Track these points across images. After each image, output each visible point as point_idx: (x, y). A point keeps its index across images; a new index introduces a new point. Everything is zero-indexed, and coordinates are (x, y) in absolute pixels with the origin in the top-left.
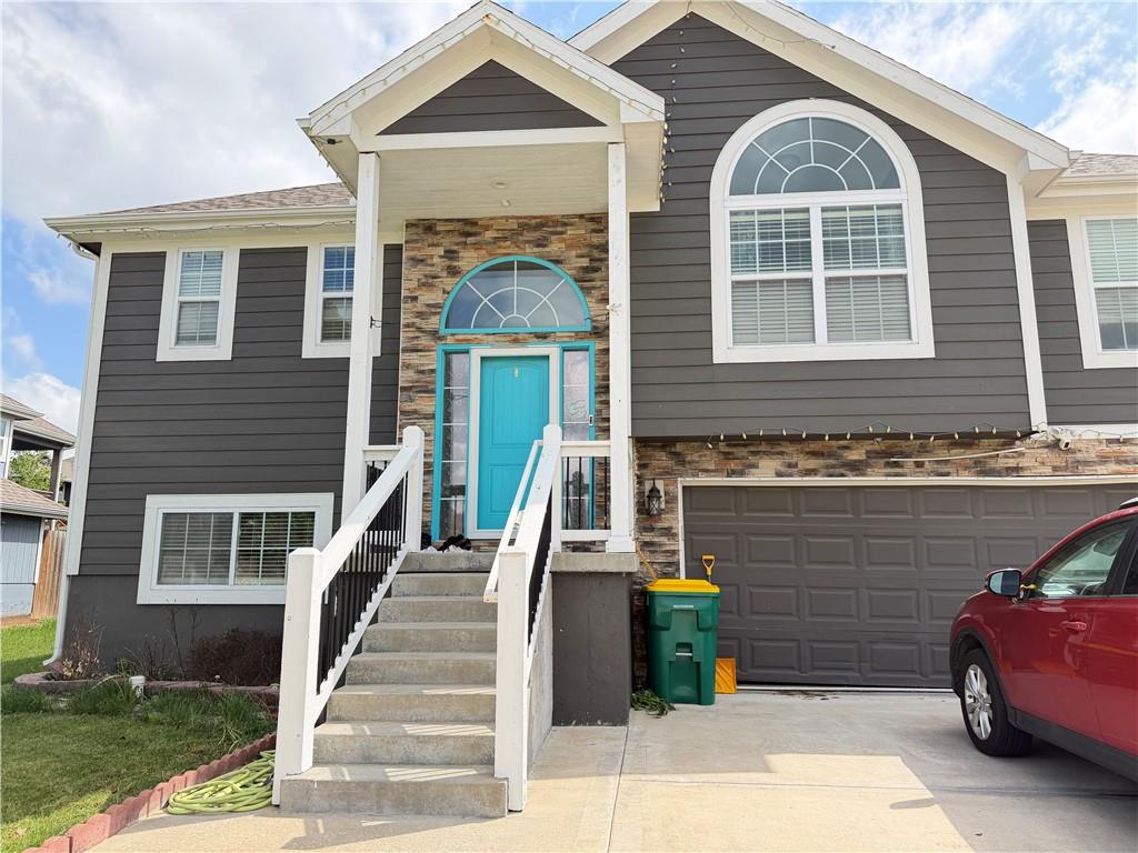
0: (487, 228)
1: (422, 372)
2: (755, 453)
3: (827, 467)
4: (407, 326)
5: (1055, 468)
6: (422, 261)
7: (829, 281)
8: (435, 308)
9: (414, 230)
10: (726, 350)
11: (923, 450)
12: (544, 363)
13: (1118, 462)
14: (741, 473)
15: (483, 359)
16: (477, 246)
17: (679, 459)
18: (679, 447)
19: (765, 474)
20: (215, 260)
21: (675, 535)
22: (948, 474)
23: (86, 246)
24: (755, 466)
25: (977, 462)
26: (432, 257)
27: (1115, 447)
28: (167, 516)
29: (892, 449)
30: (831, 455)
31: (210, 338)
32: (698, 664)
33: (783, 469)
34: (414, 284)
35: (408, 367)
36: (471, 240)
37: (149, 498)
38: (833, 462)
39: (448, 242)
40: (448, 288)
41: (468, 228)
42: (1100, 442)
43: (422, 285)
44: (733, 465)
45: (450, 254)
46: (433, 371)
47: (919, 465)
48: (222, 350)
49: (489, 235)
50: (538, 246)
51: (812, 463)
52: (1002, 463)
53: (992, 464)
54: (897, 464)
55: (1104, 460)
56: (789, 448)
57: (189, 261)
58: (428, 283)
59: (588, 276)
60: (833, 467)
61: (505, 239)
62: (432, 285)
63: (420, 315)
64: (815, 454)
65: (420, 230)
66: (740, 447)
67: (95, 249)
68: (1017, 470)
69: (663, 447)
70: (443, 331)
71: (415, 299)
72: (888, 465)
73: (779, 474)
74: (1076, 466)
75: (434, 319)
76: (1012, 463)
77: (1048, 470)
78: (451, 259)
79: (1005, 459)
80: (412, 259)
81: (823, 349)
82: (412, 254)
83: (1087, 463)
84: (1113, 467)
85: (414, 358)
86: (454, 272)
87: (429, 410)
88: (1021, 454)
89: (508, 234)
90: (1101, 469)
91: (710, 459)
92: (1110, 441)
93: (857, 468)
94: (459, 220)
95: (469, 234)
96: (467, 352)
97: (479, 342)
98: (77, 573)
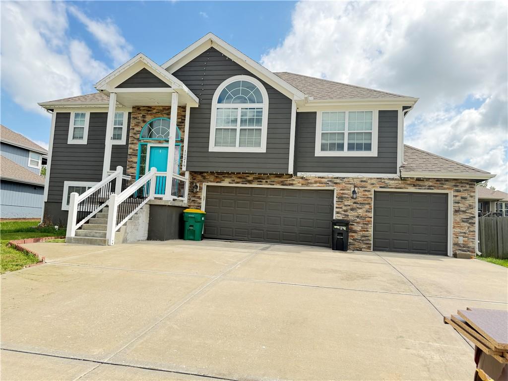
0: (154, 109)
1: (134, 150)
2: (224, 177)
3: (243, 181)
4: (131, 137)
5: (302, 184)
6: (136, 118)
7: (241, 130)
8: (139, 132)
9: (134, 109)
10: (212, 148)
11: (268, 178)
12: (167, 149)
13: (320, 183)
14: (220, 182)
15: (151, 147)
16: (151, 114)
17: (204, 178)
18: (204, 174)
19: (226, 183)
20: (83, 115)
21: (201, 198)
22: (273, 185)
24: (224, 180)
25: (282, 182)
26: (139, 117)
28: (70, 187)
30: (244, 178)
31: (81, 138)
32: (194, 231)
33: (231, 182)
35: (131, 148)
36: (149, 112)
37: (65, 182)
39: (143, 113)
40: (143, 126)
41: (149, 109)
42: (316, 177)
43: (136, 125)
44: (218, 180)
46: (137, 150)
47: (267, 182)
48: (84, 141)
49: (155, 111)
50: (168, 115)
51: (239, 180)
52: (288, 182)
54: (261, 181)
55: (316, 182)
56: (233, 176)
57: (77, 115)
59: (180, 124)
61: (159, 112)
63: (135, 134)
66: (220, 175)
67: (52, 110)
68: (292, 184)
70: (141, 139)
71: (134, 129)
72: (258, 181)
74: (307, 184)
75: (139, 135)
78: (144, 118)
80: (133, 117)
81: (237, 149)
85: (133, 146)
86: (144, 122)
87: (136, 161)
88: (294, 180)
90: (315, 185)
91: (212, 178)
92: (319, 177)
93: (250, 182)
94: (147, 106)
96: (146, 145)
97: (150, 142)
98: (46, 201)
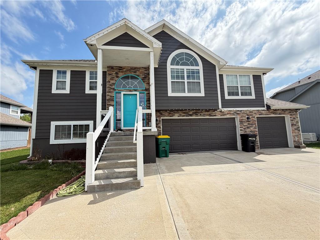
0: (124, 68)
1: (111, 97)
2: (174, 113)
3: (186, 115)
4: (108, 87)
5: (221, 115)
6: (111, 74)
7: (188, 82)
8: (114, 84)
9: (109, 68)
10: (170, 94)
11: (201, 112)
12: (136, 96)
13: (230, 114)
14: (172, 116)
15: (124, 94)
16: (122, 72)
17: (161, 114)
18: (161, 112)
19: (176, 117)
20: (65, 73)
21: (161, 128)
22: (205, 116)
23: (33, 67)
24: (174, 115)
25: (209, 114)
26: (113, 74)
27: (230, 112)
28: (56, 126)
29: (197, 112)
30: (187, 113)
31: (65, 89)
32: (166, 150)
33: (179, 116)
34: (109, 79)
35: (108, 95)
36: (121, 71)
37: (51, 122)
38: (187, 114)
39: (116, 71)
40: (116, 80)
41: (120, 68)
42: (227, 111)
43: (111, 79)
44: (171, 115)
45: (117, 73)
46: (113, 96)
47: (201, 115)
48: (67, 91)
49: (125, 70)
50: (134, 73)
51: (184, 114)
52: (213, 114)
53: (212, 115)
54: (197, 115)
55: (228, 114)
56: (180, 112)
57: (59, 72)
58: (112, 79)
59: (144, 79)
60: (187, 115)
61: (128, 71)
62: (113, 79)
63: (111, 85)
64: (184, 113)
65: (110, 68)
66: (172, 112)
67: (35, 68)
68: (215, 116)
69: (158, 112)
70: (115, 89)
71: (109, 82)
72: (196, 115)
73: (178, 116)
74: (224, 115)
75: (114, 86)
76: (215, 114)
77: (220, 115)
78: (117, 74)
79: (214, 113)
80: (109, 74)
81: (187, 94)
82: (108, 73)
83: (225, 114)
84: (229, 115)
85: (110, 94)
86: (117, 77)
87: (113, 104)
88: (216, 113)
89: (128, 70)
90: (227, 115)
91: (167, 114)
92: (229, 111)
93: (191, 115)
94: (118, 67)
95: (120, 70)
96: (120, 93)
97: (123, 91)
98: (35, 138)
